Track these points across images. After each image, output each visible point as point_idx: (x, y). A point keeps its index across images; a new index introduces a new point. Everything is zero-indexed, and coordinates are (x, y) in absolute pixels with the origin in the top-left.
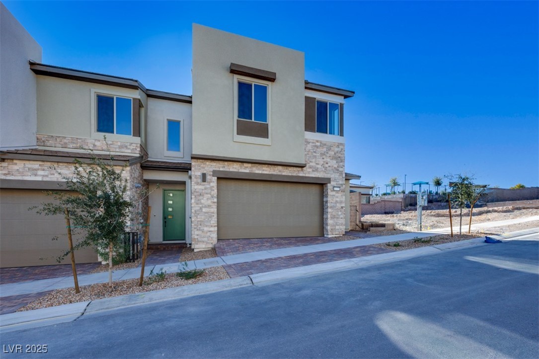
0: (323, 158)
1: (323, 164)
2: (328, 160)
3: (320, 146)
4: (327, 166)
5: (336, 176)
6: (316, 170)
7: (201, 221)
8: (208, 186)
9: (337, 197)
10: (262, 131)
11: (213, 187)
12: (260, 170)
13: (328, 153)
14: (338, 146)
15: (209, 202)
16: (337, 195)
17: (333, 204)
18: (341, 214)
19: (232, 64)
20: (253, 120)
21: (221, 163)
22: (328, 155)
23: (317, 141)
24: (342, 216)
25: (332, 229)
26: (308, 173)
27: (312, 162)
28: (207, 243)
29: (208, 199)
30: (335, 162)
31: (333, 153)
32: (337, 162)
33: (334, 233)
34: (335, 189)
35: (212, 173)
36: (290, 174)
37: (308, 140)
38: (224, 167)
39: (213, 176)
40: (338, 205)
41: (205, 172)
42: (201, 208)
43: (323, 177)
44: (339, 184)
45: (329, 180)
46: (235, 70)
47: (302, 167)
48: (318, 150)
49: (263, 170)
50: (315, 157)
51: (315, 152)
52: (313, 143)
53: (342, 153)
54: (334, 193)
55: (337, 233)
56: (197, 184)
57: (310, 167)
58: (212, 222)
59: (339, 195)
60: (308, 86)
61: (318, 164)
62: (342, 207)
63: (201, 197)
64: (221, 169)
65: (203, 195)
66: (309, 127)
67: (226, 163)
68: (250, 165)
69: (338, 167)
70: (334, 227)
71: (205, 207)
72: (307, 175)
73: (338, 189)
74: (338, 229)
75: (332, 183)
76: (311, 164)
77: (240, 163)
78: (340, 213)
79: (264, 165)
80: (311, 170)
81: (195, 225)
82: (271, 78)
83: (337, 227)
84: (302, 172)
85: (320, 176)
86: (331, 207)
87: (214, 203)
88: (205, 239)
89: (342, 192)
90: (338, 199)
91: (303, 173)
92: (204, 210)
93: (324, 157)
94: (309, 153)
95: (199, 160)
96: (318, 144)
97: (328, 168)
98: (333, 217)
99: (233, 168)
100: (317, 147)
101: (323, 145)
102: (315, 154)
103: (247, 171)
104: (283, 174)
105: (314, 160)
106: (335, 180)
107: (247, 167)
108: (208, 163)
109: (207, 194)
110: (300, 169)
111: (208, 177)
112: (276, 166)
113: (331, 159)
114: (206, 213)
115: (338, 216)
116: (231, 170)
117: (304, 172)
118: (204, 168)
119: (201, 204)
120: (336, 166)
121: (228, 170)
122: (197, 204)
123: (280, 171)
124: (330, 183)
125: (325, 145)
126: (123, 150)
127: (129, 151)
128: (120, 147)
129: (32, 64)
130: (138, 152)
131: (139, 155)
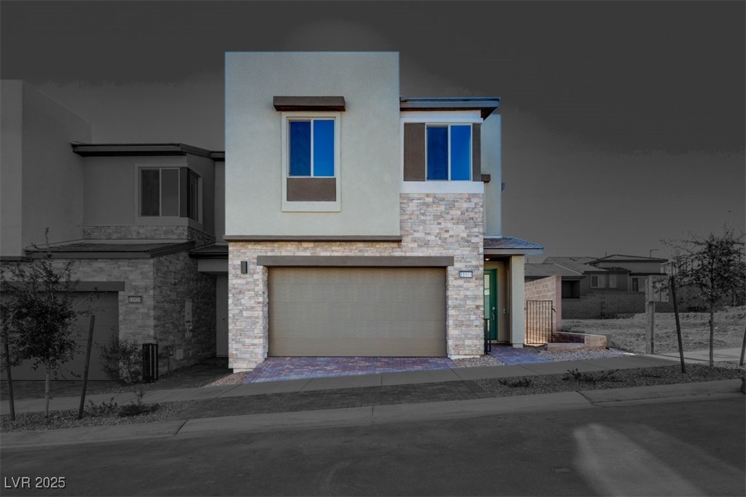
0: (439, 224)
1: (438, 234)
2: (449, 225)
3: (433, 202)
4: (446, 235)
5: (466, 251)
6: (426, 244)
7: (241, 330)
8: (251, 280)
9: (468, 289)
10: (327, 191)
11: (257, 280)
12: (327, 251)
13: (448, 213)
14: (469, 200)
15: (252, 303)
16: (466, 285)
17: (458, 302)
18: (476, 319)
19: (276, 98)
20: (312, 176)
21: (269, 244)
22: (449, 217)
23: (428, 196)
24: (477, 323)
25: (456, 345)
26: (411, 250)
27: (418, 231)
28: (250, 361)
29: (250, 298)
30: (462, 227)
31: (459, 213)
32: (466, 228)
33: (461, 352)
34: (463, 275)
35: (256, 261)
36: (378, 255)
37: (410, 196)
38: (273, 250)
39: (258, 265)
40: (468, 302)
41: (246, 259)
42: (241, 311)
43: (438, 255)
44: (470, 266)
45: (451, 260)
46: (282, 106)
47: (398, 241)
48: (430, 209)
49: (333, 251)
50: (424, 222)
51: (423, 214)
52: (419, 199)
53: (476, 210)
54: (460, 282)
55: (467, 352)
56: (236, 276)
57: (414, 241)
58: (256, 331)
59: (472, 285)
60: (405, 106)
61: (429, 234)
62: (478, 307)
63: (241, 296)
64: (269, 254)
65: (244, 293)
66: (411, 173)
67: (276, 245)
68: (311, 245)
69: (468, 236)
70: (461, 342)
71: (247, 309)
72: (408, 254)
73: (469, 275)
74: (470, 346)
75: (457, 265)
76: (417, 235)
77: (297, 243)
78: (473, 317)
79: (333, 243)
80: (415, 245)
81: (233, 335)
82: (338, 106)
83: (467, 342)
84: (398, 249)
85: (432, 255)
86: (455, 307)
87: (259, 303)
88: (247, 356)
89: (476, 279)
90: (468, 293)
91: (402, 251)
92: (245, 314)
93: (441, 220)
94: (412, 217)
95: (238, 243)
96: (430, 200)
97: (450, 240)
98: (459, 325)
99: (286, 251)
100: (428, 205)
101: (438, 200)
102: (423, 218)
103: (308, 254)
104: (366, 254)
105: (421, 228)
106: (463, 259)
107: (307, 248)
108: (250, 246)
109: (249, 290)
110: (395, 245)
111: (251, 267)
112: (353, 243)
113: (454, 224)
114: (249, 318)
115: (468, 323)
116: (284, 254)
117: (403, 249)
118: (245, 253)
119: (241, 304)
120: (464, 235)
121: (279, 254)
122: (236, 305)
123: (360, 251)
124: (453, 265)
125: (443, 200)
126: (169, 236)
127: (176, 237)
128: (166, 233)
129: (74, 146)
130: (185, 237)
131: (186, 241)
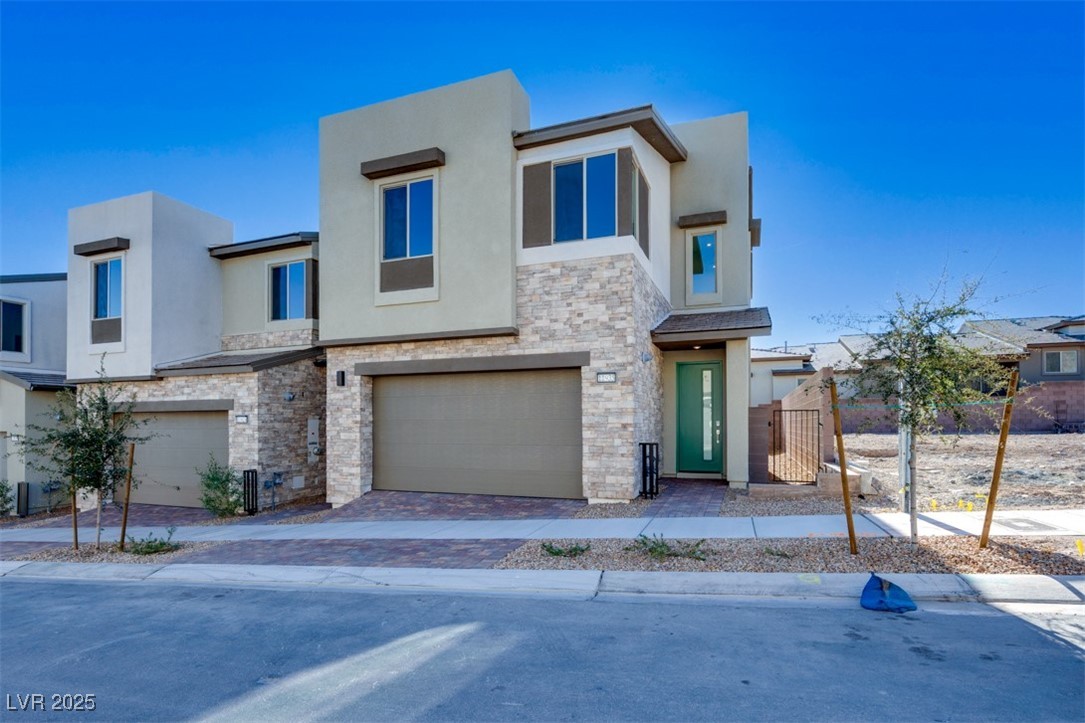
0: (569, 305)
1: (568, 319)
2: (584, 305)
3: (562, 274)
4: (579, 321)
5: (608, 343)
6: (552, 336)
7: (338, 456)
8: (348, 394)
9: (609, 400)
11: (355, 394)
12: (428, 353)
13: (582, 288)
14: (611, 265)
15: (349, 422)
16: (607, 393)
17: (596, 419)
18: (623, 445)
19: (364, 165)
20: (408, 257)
21: (367, 348)
22: (583, 293)
23: (554, 265)
24: (623, 450)
25: (594, 484)
26: (531, 346)
27: (541, 318)
28: (347, 495)
29: (348, 416)
30: (602, 307)
31: (597, 285)
32: (607, 308)
33: (600, 494)
34: (602, 378)
35: (353, 370)
36: (489, 355)
37: (530, 268)
38: (371, 355)
39: (356, 374)
40: (611, 419)
41: (344, 369)
42: (338, 433)
43: (568, 351)
44: (613, 365)
45: (586, 357)
46: (372, 172)
47: (512, 334)
48: (557, 285)
49: (436, 353)
50: (548, 304)
51: (548, 293)
52: (542, 272)
53: (622, 280)
54: (599, 389)
55: (609, 494)
56: (334, 390)
57: (536, 332)
58: (354, 458)
59: (616, 392)
60: (520, 142)
61: (556, 321)
62: (625, 426)
63: (339, 414)
64: (367, 360)
65: (341, 411)
66: (534, 236)
67: (374, 348)
68: (412, 346)
69: (610, 319)
70: (601, 479)
71: (345, 431)
72: (528, 352)
73: (611, 378)
74: (613, 485)
75: (595, 364)
76: (539, 323)
77: (396, 345)
78: (618, 442)
79: (437, 342)
80: (537, 338)
81: (331, 462)
82: (436, 159)
83: (610, 479)
84: (515, 346)
85: (560, 350)
86: (591, 427)
87: (356, 422)
88: (344, 488)
89: (622, 384)
90: (610, 405)
91: (520, 348)
92: (343, 436)
93: (572, 300)
94: (534, 298)
95: (336, 349)
96: (556, 271)
97: (584, 328)
98: (598, 453)
99: (385, 355)
100: (553, 279)
101: (568, 270)
102: (547, 298)
103: (407, 358)
104: (475, 355)
105: (545, 313)
106: (603, 354)
107: (406, 351)
108: (348, 352)
109: (347, 407)
110: (511, 339)
111: (348, 377)
112: (459, 341)
113: (590, 303)
114: (346, 441)
115: (611, 450)
116: (383, 359)
117: (522, 345)
118: (342, 361)
119: (339, 425)
120: (605, 318)
121: (377, 360)
122: (334, 425)
123: (468, 350)
124: (589, 364)
125: (574, 269)
126: (295, 342)
127: (300, 343)
128: (292, 338)
129: (211, 250)
130: (310, 342)
131: (311, 347)
